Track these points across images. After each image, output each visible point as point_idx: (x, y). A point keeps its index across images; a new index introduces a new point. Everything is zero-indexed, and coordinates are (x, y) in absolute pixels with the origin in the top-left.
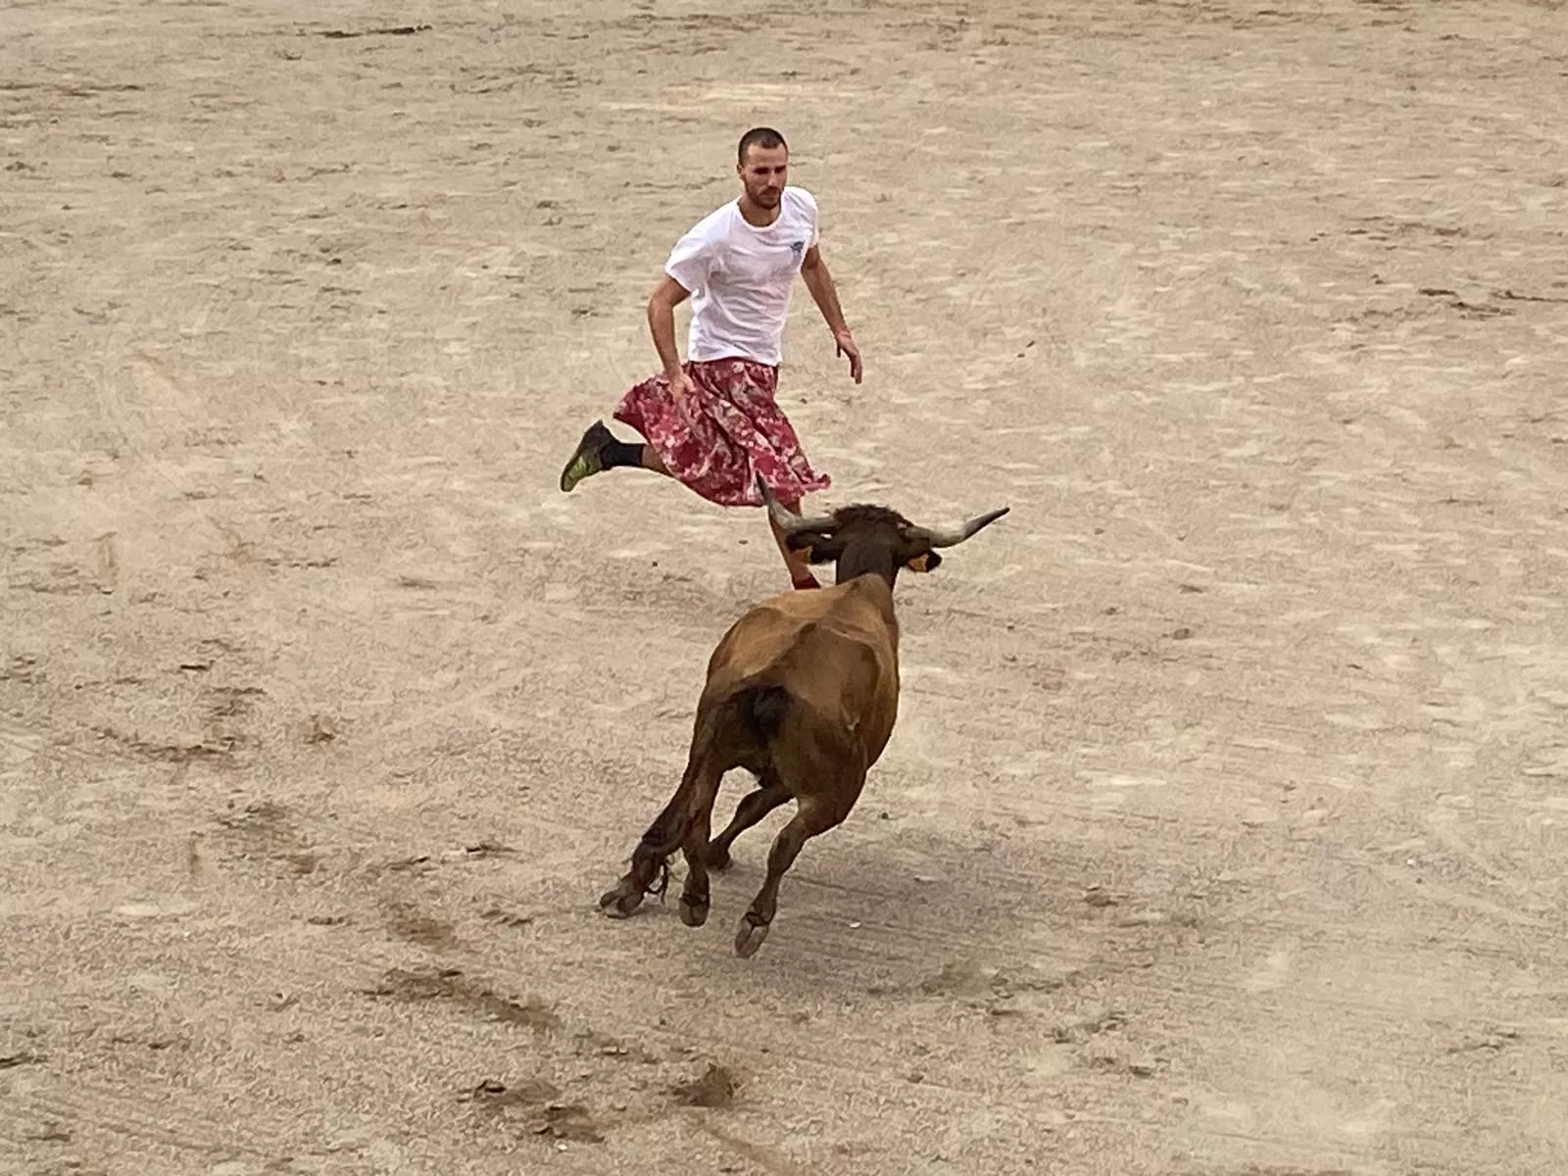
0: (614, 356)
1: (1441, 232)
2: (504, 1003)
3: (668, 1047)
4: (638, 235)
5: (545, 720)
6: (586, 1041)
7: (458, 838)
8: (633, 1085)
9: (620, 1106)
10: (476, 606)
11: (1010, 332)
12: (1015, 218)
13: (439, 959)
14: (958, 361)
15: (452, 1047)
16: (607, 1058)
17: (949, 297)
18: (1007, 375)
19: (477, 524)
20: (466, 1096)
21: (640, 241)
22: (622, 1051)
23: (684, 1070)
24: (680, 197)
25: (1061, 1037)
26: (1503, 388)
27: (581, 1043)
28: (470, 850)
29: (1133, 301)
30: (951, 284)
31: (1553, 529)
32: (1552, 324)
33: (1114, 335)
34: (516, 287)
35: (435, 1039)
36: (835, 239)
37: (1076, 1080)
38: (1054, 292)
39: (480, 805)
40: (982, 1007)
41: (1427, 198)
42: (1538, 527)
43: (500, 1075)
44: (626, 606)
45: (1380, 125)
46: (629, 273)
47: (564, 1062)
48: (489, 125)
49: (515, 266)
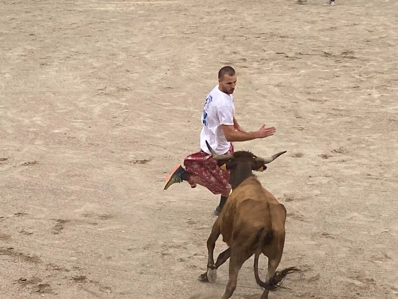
0: (53, 77)
1: (281, 37)
2: (26, 256)
3: (72, 267)
4: (58, 43)
5: (35, 178)
6: (49, 266)
7: (12, 211)
8: (62, 277)
9: (59, 283)
10: (15, 147)
11: (164, 67)
12: (164, 35)
13: (7, 245)
14: (149, 75)
15: (12, 269)
16: (55, 270)
17: (145, 58)
18: (163, 79)
19: (14, 124)
20: (16, 282)
21: (59, 44)
22: (59, 268)
23: (77, 273)
24: (70, 32)
25: (182, 260)
26: (299, 79)
27: (48, 267)
28: (15, 214)
29: (197, 58)
30: (146, 54)
31: (313, 117)
32: (312, 61)
33: (192, 67)
34: (23, 58)
35: (6, 267)
36: (114, 42)
37: (186, 272)
38: (175, 56)
39: (18, 202)
40: (159, 253)
41: (276, 27)
42: (310, 117)
43: (25, 276)
44: (57, 146)
45: (263, 8)
46: (56, 53)
47: (43, 272)
48: (16, 13)
49: (24, 52)
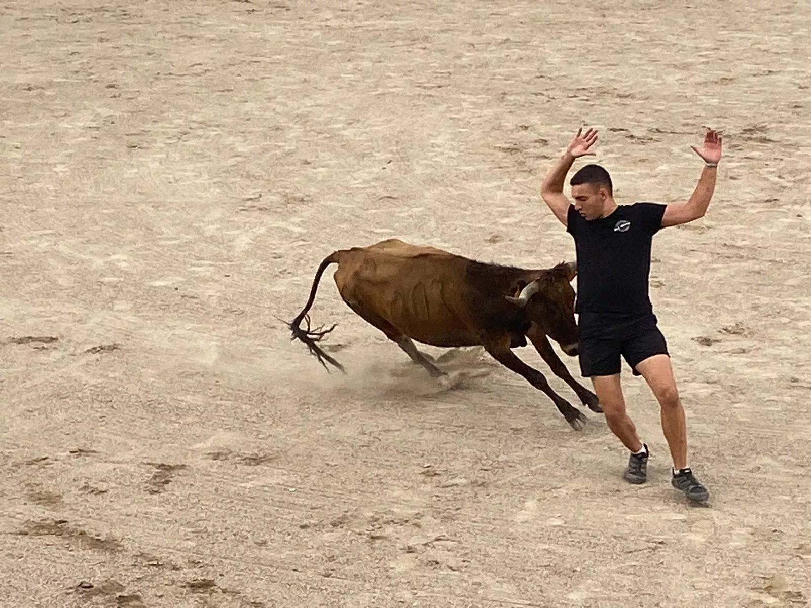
0: (153, 172)
1: (620, 96)
2: (92, 538)
3: (186, 561)
4: (165, 103)
5: (114, 378)
6: (139, 559)
7: (64, 446)
8: (166, 582)
9: (159, 594)
10: (74, 314)
11: (380, 156)
12: (380, 91)
13: (55, 514)
14: (348, 172)
15: (62, 564)
16: (151, 567)
17: (343, 136)
18: (377, 179)
19: (73, 268)
20: (71, 591)
21: (166, 106)
22: (160, 563)
23: (196, 574)
24: (189, 81)
25: (410, 550)
26: (655, 183)
27: (137, 560)
28: (72, 452)
29: (448, 136)
30: (344, 129)
31: (683, 261)
32: (682, 147)
33: (436, 156)
34: (95, 133)
35: (53, 559)
36: (278, 103)
37: (418, 573)
38: (402, 132)
39: (78, 427)
40: (365, 534)
41: (611, 77)
42: (675, 260)
43: (90, 578)
44: (160, 313)
45: (585, 37)
46: (160, 125)
47: (126, 570)
48: (78, 41)
49: (95, 121)
